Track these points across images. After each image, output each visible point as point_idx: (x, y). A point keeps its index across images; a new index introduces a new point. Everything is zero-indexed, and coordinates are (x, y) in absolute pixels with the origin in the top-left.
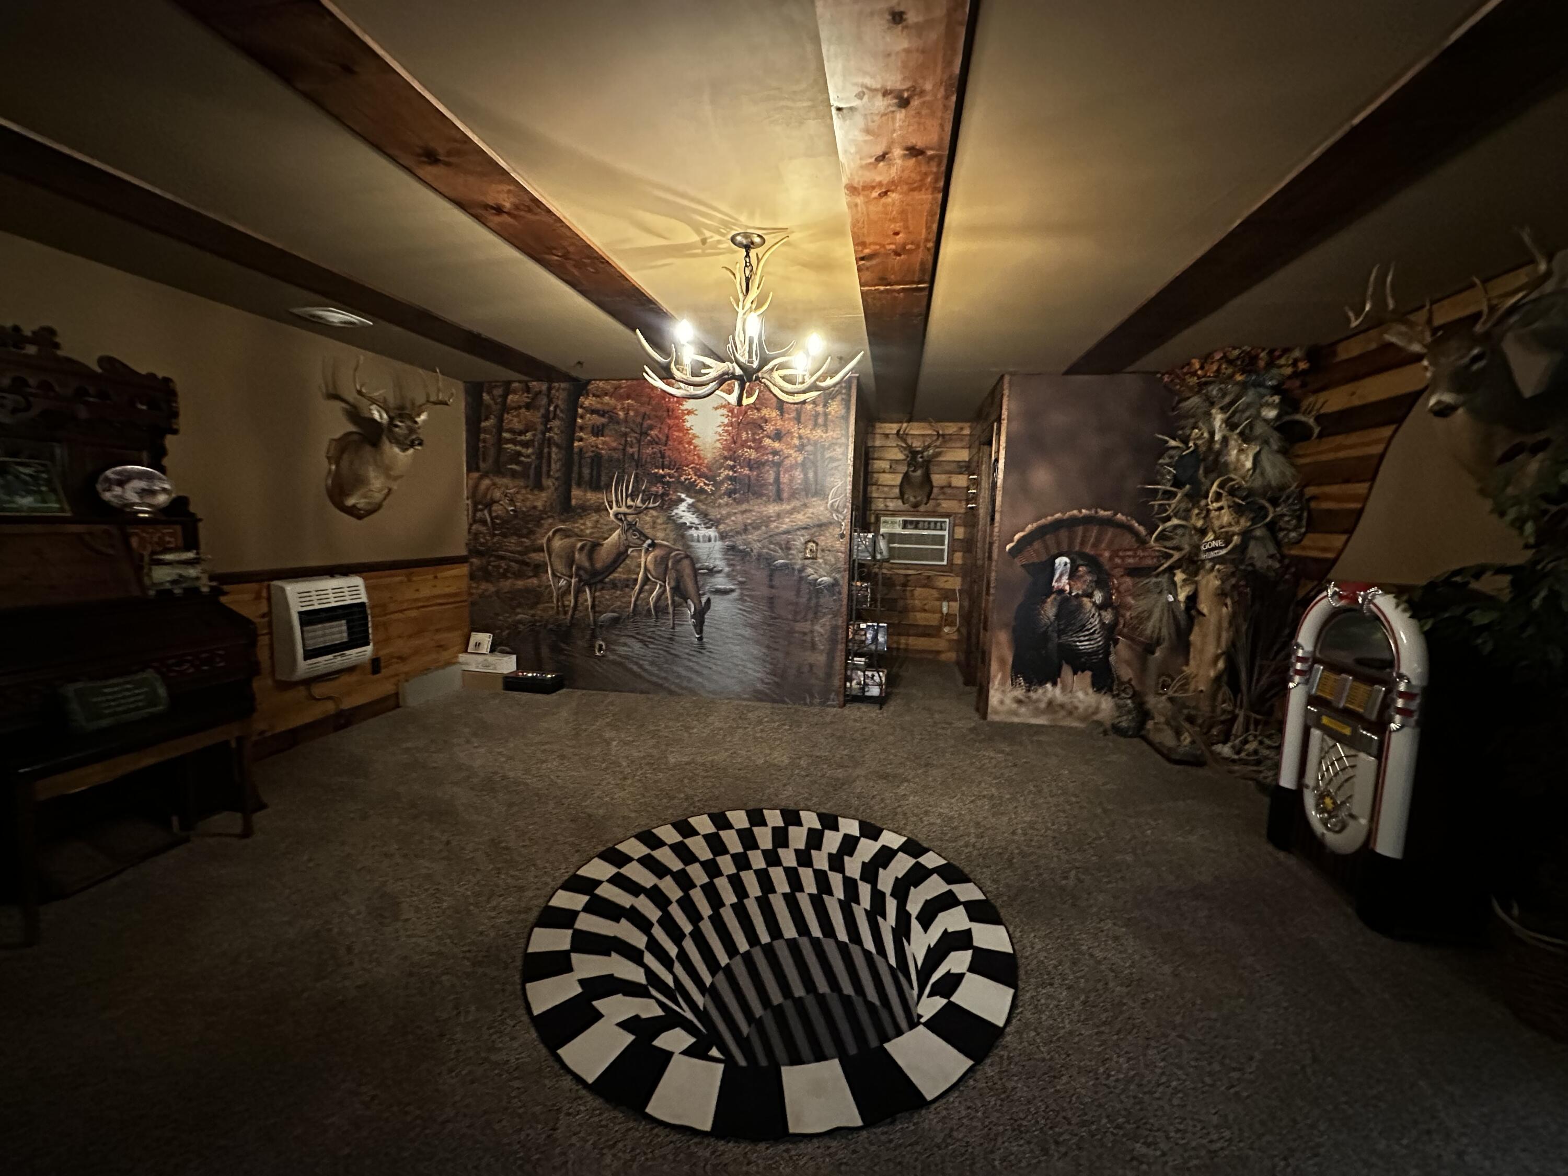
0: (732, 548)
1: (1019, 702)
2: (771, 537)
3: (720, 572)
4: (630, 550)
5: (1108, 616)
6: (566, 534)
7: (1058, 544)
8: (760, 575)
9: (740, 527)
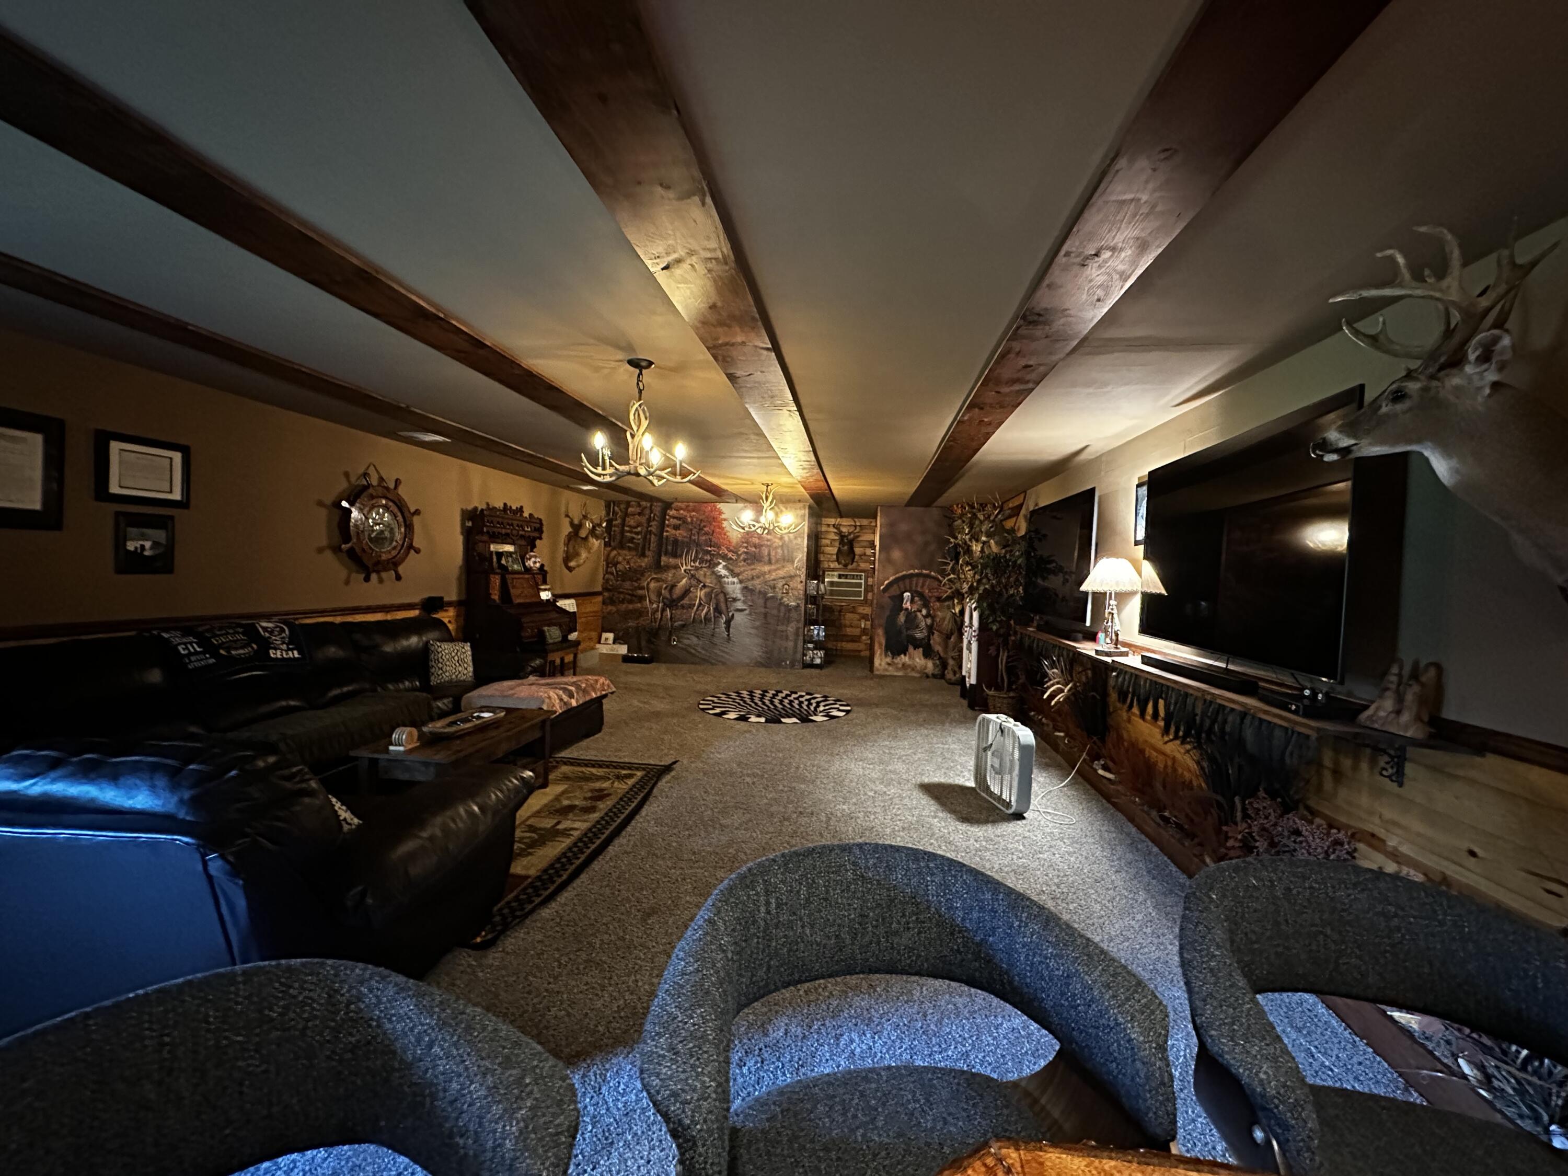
0: (746, 588)
2: (766, 582)
4: (692, 589)
5: (929, 621)
6: (658, 580)
8: (761, 602)
9: (750, 577)
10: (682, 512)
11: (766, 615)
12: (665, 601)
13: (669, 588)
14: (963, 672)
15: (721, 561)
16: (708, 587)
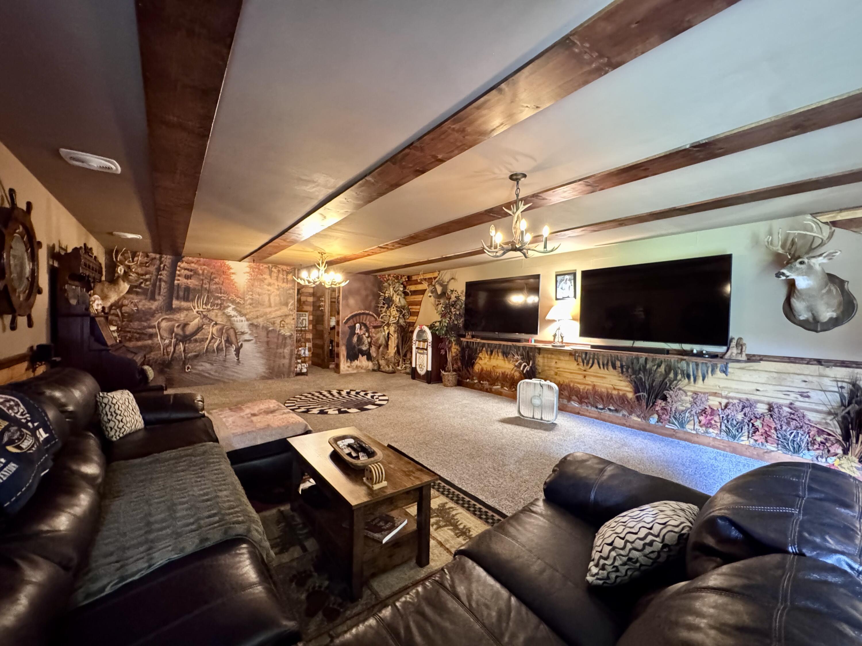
0: (252, 324)
1: (349, 367)
2: (268, 320)
3: (246, 333)
4: (204, 326)
5: (369, 340)
6: (169, 320)
7: (357, 320)
8: (263, 334)
9: (255, 316)
10: (193, 265)
11: (268, 343)
12: (178, 337)
13: (181, 326)
14: (414, 366)
15: (230, 305)
16: (219, 324)
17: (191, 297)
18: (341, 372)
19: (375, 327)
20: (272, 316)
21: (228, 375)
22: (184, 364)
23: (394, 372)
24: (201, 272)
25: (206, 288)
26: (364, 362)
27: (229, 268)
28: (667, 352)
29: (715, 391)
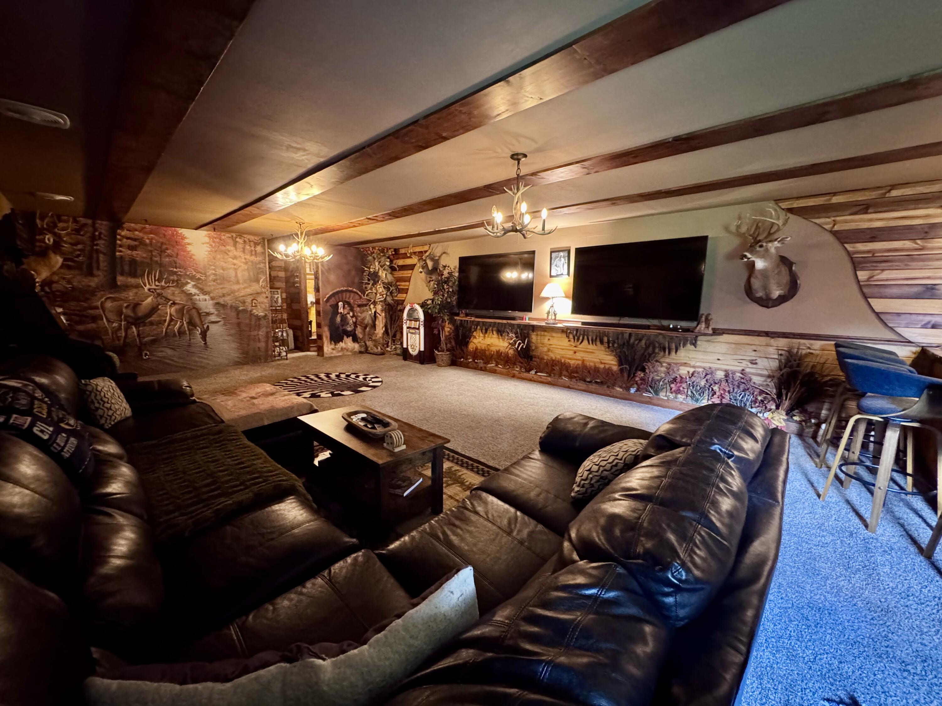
0: (218, 303)
1: (333, 349)
2: (236, 299)
3: (212, 314)
4: (160, 307)
6: (114, 299)
9: (221, 295)
10: (137, 233)
11: (239, 324)
12: (128, 319)
13: (131, 306)
14: (405, 346)
15: (189, 281)
16: (179, 304)
17: (139, 272)
18: (325, 355)
19: (359, 306)
20: (242, 294)
21: (196, 362)
22: (140, 350)
23: (383, 354)
24: (148, 241)
25: (157, 261)
26: (349, 344)
27: (184, 238)
28: (648, 327)
29: (685, 362)
